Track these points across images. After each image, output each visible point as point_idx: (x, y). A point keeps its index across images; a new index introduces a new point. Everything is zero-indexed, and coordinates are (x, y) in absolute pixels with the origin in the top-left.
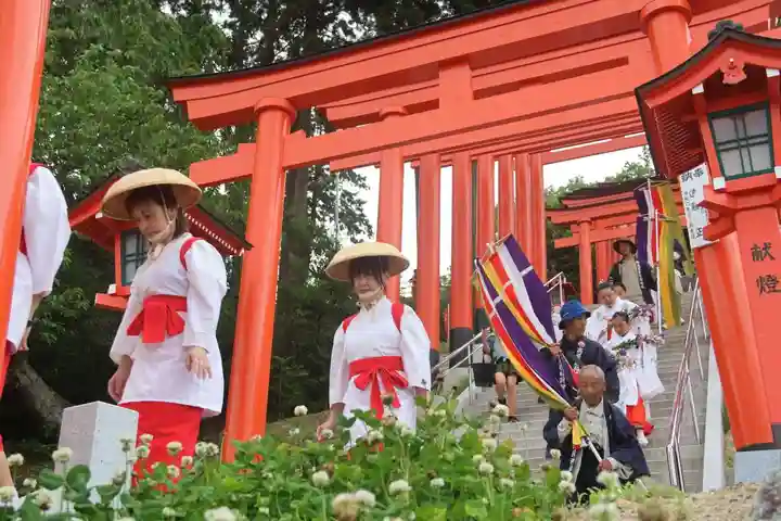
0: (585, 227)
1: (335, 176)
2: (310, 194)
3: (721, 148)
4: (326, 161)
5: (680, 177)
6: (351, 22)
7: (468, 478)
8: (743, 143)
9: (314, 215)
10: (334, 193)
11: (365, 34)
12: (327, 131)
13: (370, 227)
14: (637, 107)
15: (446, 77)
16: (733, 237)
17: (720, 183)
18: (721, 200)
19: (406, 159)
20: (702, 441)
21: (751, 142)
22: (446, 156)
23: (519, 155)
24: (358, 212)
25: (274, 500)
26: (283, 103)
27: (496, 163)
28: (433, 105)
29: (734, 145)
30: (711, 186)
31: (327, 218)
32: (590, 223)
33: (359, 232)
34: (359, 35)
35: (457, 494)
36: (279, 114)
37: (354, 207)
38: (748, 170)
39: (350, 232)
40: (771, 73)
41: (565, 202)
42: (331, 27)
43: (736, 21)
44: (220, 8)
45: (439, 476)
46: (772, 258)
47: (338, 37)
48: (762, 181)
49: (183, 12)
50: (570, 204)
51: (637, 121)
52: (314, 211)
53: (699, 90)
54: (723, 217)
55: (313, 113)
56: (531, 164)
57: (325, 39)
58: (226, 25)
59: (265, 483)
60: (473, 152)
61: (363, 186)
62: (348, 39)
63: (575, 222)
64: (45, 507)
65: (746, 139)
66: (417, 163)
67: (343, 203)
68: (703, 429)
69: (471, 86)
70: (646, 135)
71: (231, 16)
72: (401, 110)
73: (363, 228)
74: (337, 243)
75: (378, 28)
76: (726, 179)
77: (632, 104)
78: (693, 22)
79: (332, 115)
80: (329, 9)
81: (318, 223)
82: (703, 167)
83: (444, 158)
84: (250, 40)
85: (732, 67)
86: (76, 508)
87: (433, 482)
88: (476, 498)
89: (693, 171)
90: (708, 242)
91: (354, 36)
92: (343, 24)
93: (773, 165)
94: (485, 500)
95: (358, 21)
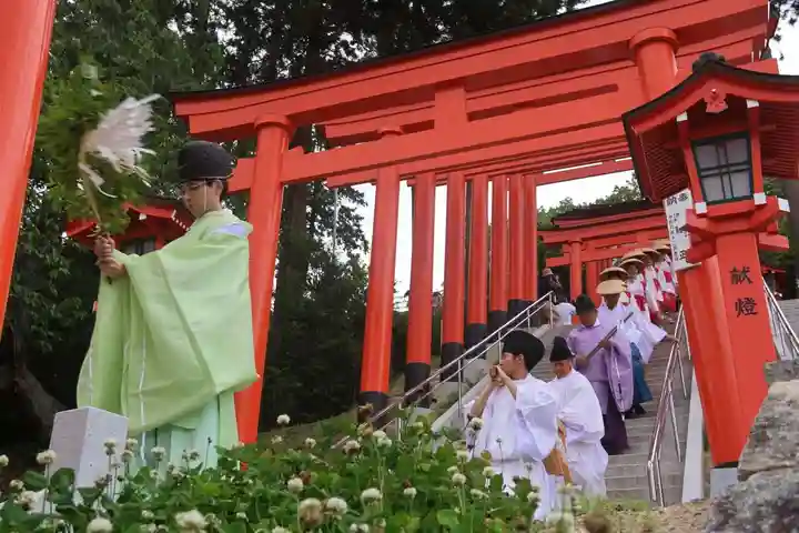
0: (577, 247)
1: (333, 192)
2: (309, 209)
3: (703, 174)
4: (324, 177)
5: (665, 201)
6: (353, 43)
7: (442, 488)
8: (724, 170)
9: (312, 229)
10: (333, 208)
11: (366, 55)
12: (328, 148)
13: (366, 243)
14: (624, 133)
15: (441, 98)
16: (714, 259)
17: (702, 208)
18: (702, 224)
19: (401, 177)
20: (683, 458)
21: (733, 168)
22: (441, 174)
23: (513, 176)
24: (355, 228)
25: (253, 505)
26: (283, 121)
27: (490, 184)
28: (429, 125)
29: (716, 171)
30: (694, 211)
31: (325, 233)
32: (581, 244)
33: (355, 247)
34: (360, 54)
35: (431, 504)
36: (278, 131)
37: (351, 223)
38: (729, 196)
39: (347, 247)
40: (751, 104)
41: (557, 223)
42: (333, 47)
43: (718, 53)
44: (225, 27)
45: (413, 486)
46: (750, 282)
47: (340, 57)
48: (741, 207)
49: (189, 30)
50: (562, 224)
51: (624, 147)
52: (312, 225)
53: (683, 117)
54: (704, 241)
55: (313, 130)
56: (524, 185)
57: (328, 58)
58: (231, 43)
59: (245, 489)
60: (467, 172)
61: (362, 202)
62: (350, 59)
63: (566, 242)
64: (26, 507)
65: (728, 166)
66: (413, 181)
67: (340, 217)
68: (684, 445)
69: (466, 108)
70: (633, 160)
71: (236, 34)
72: (397, 129)
73: (359, 242)
74: (334, 257)
75: (379, 49)
76: (708, 204)
77: (619, 129)
78: (679, 53)
79: (331, 132)
80: (332, 29)
81: (316, 237)
82: (687, 192)
83: (440, 177)
84: (255, 58)
85: (715, 97)
86: (57, 510)
87: (407, 491)
88: (449, 508)
89: (678, 196)
90: (690, 265)
91: (355, 56)
92: (345, 44)
93: (752, 192)
94: (457, 510)
95: (360, 42)
